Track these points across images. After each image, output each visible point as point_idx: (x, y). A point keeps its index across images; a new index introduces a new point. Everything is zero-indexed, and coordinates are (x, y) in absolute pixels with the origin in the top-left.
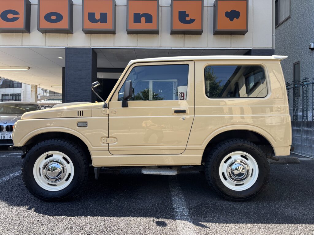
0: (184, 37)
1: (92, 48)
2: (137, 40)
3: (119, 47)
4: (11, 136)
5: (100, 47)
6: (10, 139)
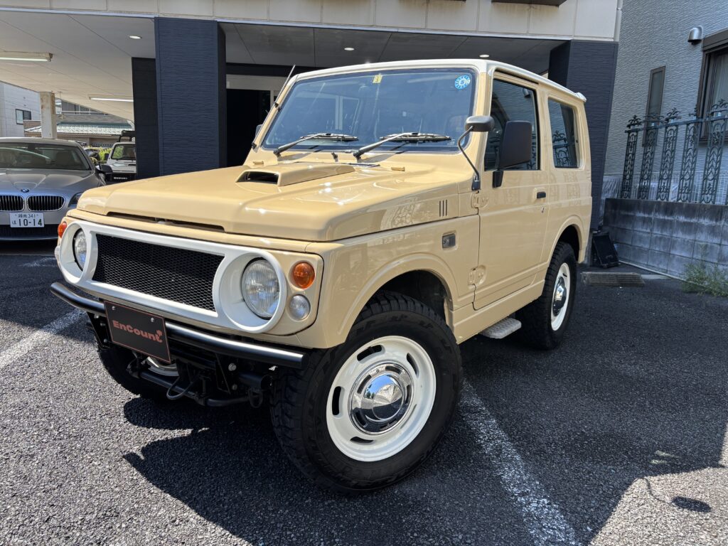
0: (428, 6)
1: (218, 21)
2: (322, 8)
3: (280, 21)
4: (40, 221)
5: (236, 19)
6: (39, 226)
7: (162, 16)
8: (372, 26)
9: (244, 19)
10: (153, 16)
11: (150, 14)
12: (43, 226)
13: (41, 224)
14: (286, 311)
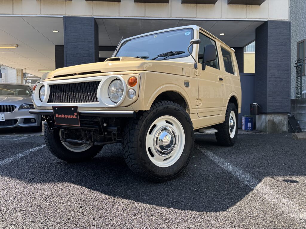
0: (196, 7)
1: (95, 17)
2: (145, 9)
3: (125, 16)
4: (3, 118)
5: (103, 16)
6: (2, 120)
7: (67, 16)
8: (170, 17)
9: (107, 16)
10: (63, 16)
11: (62, 15)
12: (4, 120)
13: (3, 119)
14: (126, 96)
